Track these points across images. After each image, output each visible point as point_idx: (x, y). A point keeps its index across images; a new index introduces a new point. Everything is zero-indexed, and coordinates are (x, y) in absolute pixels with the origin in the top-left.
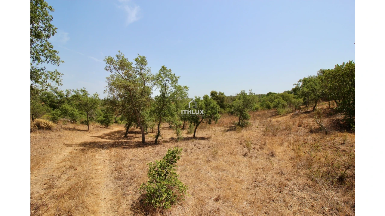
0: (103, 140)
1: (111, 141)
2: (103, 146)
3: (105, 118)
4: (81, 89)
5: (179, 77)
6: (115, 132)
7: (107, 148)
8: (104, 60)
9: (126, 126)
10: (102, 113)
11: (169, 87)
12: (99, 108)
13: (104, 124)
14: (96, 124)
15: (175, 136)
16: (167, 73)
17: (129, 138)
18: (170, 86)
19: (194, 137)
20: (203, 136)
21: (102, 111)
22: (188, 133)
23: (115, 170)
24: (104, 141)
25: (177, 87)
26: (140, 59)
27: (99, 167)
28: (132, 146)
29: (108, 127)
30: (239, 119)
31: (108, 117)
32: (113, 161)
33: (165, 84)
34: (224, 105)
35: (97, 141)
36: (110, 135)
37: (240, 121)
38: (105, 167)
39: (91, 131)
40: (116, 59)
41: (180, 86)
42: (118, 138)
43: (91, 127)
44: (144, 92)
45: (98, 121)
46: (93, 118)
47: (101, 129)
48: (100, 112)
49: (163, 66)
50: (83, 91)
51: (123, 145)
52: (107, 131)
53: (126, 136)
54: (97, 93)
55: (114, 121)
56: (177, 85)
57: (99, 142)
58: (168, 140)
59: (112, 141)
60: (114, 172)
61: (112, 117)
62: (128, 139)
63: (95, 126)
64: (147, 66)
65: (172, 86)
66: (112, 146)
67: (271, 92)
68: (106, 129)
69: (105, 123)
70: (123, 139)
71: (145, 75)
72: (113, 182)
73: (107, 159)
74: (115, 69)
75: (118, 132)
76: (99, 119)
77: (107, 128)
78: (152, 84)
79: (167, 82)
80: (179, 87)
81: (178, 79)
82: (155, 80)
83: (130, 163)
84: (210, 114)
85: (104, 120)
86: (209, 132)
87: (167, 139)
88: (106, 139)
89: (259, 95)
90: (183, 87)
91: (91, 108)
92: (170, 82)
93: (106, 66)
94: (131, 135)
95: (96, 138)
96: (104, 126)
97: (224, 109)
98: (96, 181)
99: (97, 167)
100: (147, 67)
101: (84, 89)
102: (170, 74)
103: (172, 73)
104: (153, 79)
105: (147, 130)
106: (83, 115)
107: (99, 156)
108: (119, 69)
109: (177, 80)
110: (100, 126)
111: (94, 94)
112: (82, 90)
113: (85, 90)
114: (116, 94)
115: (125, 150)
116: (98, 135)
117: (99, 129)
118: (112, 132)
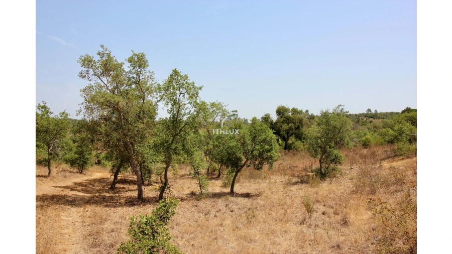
0: (74, 193)
1: (86, 195)
2: (72, 202)
3: (79, 154)
4: (39, 104)
5: (201, 88)
6: (95, 180)
7: (79, 205)
8: (78, 62)
9: (112, 170)
10: (73, 145)
11: (185, 104)
12: (69, 136)
13: (77, 165)
14: (62, 166)
15: (197, 190)
16: (182, 81)
17: (118, 192)
18: (187, 102)
19: (232, 193)
20: (248, 192)
21: (74, 142)
22: (225, 186)
23: (90, 235)
24: (75, 195)
25: (198, 104)
26: (136, 59)
27: (66, 231)
28: (121, 203)
29: (84, 172)
30: (321, 163)
31: (83, 153)
32: (87, 224)
33: (178, 99)
34: (302, 134)
35: (64, 194)
36: (86, 186)
37: (321, 166)
38: (74, 231)
39: (53, 177)
40: (97, 58)
41: (204, 104)
42: (98, 191)
43: (54, 171)
44: (142, 113)
45: (67, 161)
46: (58, 155)
47: (70, 174)
48: (71, 143)
49: (174, 69)
50: (43, 107)
51: (105, 201)
52: (80, 179)
53: (113, 188)
54: (66, 112)
55: (94, 160)
56: (198, 101)
57: (66, 196)
58: (185, 197)
59: (89, 195)
60: (88, 237)
61: (90, 154)
62: (116, 193)
63: (61, 169)
64: (147, 69)
65: (190, 103)
66: (88, 202)
67: (410, 109)
68: (79, 175)
69: (78, 163)
70: (108, 192)
71: (146, 83)
72: (85, 249)
73: (79, 221)
74: (95, 75)
75: (100, 181)
76: (67, 156)
77: (81, 173)
78: (157, 98)
79: (182, 95)
80: (202, 104)
81: (200, 91)
82: (163, 92)
83: (113, 226)
84: (260, 152)
85: (76, 159)
86: (262, 185)
87: (183, 194)
88: (79, 191)
89: (386, 113)
90: (209, 103)
91: (55, 137)
92: (187, 96)
93: (82, 71)
94: (122, 186)
95: (61, 189)
96: (76, 170)
97: (303, 142)
98: (60, 247)
99: (63, 231)
100: (147, 71)
101: (43, 105)
102: (187, 83)
103: (189, 82)
104: (159, 89)
105: (150, 177)
106: (41, 149)
107: (67, 217)
108: (102, 74)
109: (197, 93)
110: (68, 169)
111: (60, 113)
112: (40, 106)
113: (46, 105)
114: (96, 115)
115: (107, 209)
116: (65, 185)
117: (68, 174)
118: (89, 180)
